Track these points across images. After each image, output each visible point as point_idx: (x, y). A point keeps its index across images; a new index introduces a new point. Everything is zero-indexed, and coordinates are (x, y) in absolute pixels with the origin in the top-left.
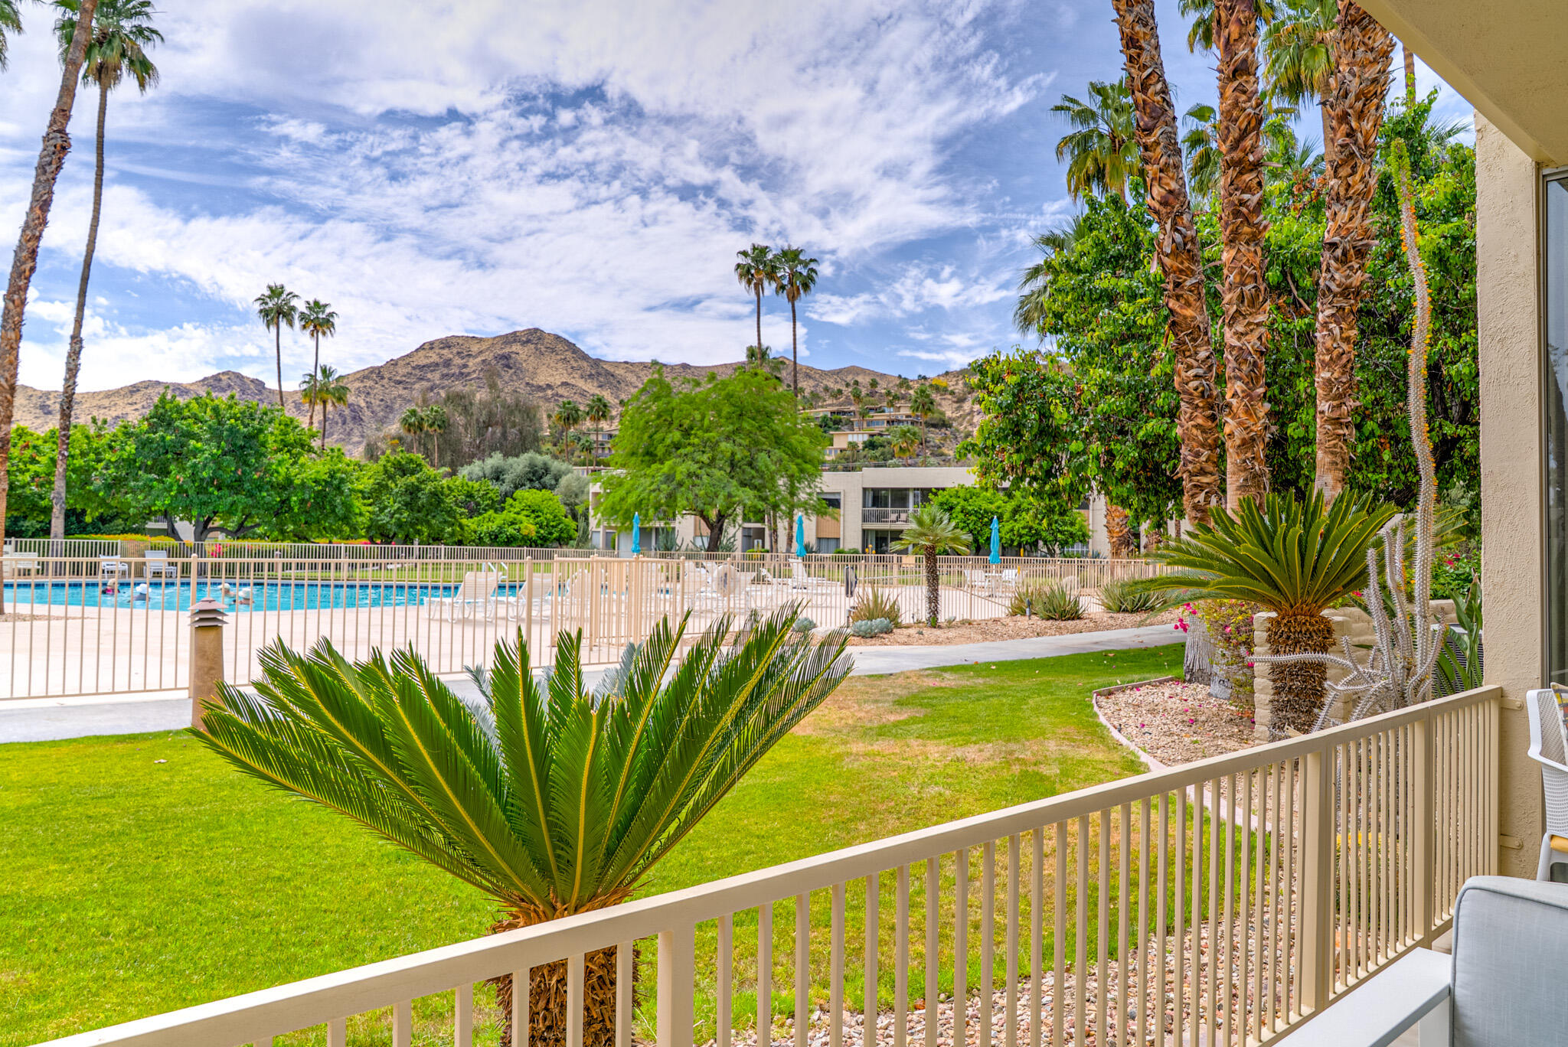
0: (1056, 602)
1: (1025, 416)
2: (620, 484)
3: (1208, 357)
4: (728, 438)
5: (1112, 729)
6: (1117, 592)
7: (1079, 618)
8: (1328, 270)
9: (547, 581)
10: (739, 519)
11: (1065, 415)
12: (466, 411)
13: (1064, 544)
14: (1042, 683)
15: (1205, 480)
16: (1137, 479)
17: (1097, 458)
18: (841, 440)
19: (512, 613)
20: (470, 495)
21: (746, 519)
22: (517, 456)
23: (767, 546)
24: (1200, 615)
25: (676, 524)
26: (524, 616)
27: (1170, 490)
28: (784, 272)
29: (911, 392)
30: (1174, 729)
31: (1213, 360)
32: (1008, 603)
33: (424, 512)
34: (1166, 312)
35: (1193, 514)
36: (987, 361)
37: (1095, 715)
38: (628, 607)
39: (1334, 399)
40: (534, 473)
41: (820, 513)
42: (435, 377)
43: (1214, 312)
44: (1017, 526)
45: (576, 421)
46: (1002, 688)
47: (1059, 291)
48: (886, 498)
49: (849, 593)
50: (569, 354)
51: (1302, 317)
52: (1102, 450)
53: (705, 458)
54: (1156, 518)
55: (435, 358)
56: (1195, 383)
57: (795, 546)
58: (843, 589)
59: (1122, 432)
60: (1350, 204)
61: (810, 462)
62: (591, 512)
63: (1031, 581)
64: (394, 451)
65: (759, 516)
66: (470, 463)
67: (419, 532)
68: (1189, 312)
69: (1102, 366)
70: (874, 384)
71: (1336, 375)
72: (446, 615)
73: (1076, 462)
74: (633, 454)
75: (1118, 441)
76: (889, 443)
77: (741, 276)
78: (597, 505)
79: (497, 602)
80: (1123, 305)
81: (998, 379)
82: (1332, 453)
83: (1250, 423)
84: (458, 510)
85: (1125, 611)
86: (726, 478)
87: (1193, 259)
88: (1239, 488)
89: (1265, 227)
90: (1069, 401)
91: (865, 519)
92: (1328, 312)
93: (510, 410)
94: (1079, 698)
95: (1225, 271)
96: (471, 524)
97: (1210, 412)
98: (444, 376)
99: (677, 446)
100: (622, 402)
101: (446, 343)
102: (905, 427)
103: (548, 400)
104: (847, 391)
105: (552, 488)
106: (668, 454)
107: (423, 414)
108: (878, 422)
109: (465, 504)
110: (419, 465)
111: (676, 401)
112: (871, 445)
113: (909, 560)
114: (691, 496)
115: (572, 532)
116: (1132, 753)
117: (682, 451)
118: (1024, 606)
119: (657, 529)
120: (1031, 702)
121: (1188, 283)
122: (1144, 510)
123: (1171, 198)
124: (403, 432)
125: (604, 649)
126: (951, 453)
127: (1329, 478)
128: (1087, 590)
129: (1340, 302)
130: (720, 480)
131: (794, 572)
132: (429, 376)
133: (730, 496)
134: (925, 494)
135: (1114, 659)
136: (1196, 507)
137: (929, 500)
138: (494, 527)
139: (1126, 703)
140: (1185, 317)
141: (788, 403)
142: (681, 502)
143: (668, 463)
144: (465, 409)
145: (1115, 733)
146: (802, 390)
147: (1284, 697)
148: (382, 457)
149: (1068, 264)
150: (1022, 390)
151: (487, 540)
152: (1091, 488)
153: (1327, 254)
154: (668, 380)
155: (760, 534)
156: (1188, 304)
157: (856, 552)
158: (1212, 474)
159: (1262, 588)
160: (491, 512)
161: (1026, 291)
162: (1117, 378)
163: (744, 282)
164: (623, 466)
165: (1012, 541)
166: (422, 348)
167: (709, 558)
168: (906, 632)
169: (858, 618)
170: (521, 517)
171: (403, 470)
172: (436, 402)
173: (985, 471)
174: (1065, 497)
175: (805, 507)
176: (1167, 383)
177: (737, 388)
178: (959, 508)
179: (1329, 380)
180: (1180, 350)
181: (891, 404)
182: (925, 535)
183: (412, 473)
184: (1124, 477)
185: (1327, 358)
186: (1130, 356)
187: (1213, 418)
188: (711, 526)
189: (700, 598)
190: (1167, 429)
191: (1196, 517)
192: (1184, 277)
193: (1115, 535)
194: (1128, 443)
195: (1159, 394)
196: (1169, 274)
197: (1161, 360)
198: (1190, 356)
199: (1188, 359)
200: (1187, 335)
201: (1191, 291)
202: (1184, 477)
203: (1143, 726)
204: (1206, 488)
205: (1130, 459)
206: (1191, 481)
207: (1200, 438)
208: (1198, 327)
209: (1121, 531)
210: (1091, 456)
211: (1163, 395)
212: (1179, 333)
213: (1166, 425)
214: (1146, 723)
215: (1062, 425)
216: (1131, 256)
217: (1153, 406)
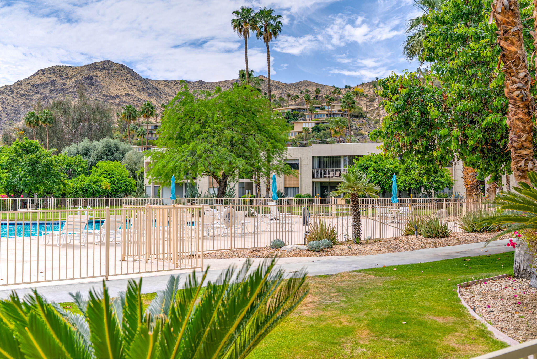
0: (433, 227)
1: (412, 113)
2: (163, 157)
3: (525, 76)
4: (229, 128)
5: (470, 309)
6: (471, 220)
7: (448, 236)
9: (119, 219)
10: (237, 178)
11: (437, 113)
12: (66, 112)
13: (437, 189)
14: (425, 279)
15: (524, 152)
16: (482, 150)
17: (457, 139)
18: (299, 127)
19: (97, 239)
20: (69, 165)
21: (241, 177)
22: (98, 140)
23: (254, 193)
24: (523, 237)
25: (198, 181)
26: (105, 241)
27: (503, 156)
28: (261, 23)
29: (341, 96)
30: (509, 309)
31: (528, 78)
32: (403, 228)
33: (41, 176)
34: (499, 48)
35: (518, 173)
36: (388, 80)
37: (459, 300)
38: (169, 234)
40: (109, 151)
41: (287, 173)
42: (46, 91)
43: (529, 47)
44: (408, 178)
45: (134, 118)
46: (401, 283)
47: (432, 35)
48: (327, 162)
49: (305, 223)
50: (129, 76)
52: (460, 133)
53: (215, 140)
54: (493, 174)
55: (45, 80)
56: (518, 93)
57: (271, 193)
58: (302, 220)
59: (472, 122)
61: (280, 141)
62: (145, 174)
63: (418, 212)
64: (21, 138)
65: (248, 176)
66: (69, 145)
67: (37, 189)
68: (513, 49)
69: (459, 82)
70: (318, 91)
72: (56, 242)
73: (444, 141)
74: (170, 138)
75: (469, 128)
76: (328, 128)
77: (235, 27)
78: (149, 170)
79: (88, 233)
80: (472, 44)
81: (395, 91)
84: (62, 174)
85: (476, 231)
86: (228, 153)
87: (515, 15)
90: (439, 104)
91: (314, 176)
93: (93, 112)
94: (449, 289)
96: (70, 183)
97: (527, 110)
98: (51, 91)
99: (198, 133)
100: (163, 106)
101: (52, 70)
102: (338, 118)
103: (116, 105)
104: (302, 96)
105: (120, 160)
106: (192, 138)
107: (39, 115)
108: (321, 115)
109: (66, 171)
110: (37, 147)
111: (196, 105)
112: (317, 129)
113: (342, 202)
114: (207, 164)
115: (133, 187)
116: (482, 325)
117: (200, 136)
118: (413, 229)
119: (186, 184)
120: (419, 292)
121: (512, 31)
122: (486, 169)
124: (26, 127)
125: (155, 262)
126: (366, 133)
128: (452, 218)
130: (224, 154)
131: (271, 210)
132: (42, 91)
133: (230, 163)
134: (351, 159)
135: (470, 263)
136: (519, 169)
137: (353, 163)
138: (84, 184)
139: (478, 292)
140: (511, 52)
141: (265, 105)
142: (201, 168)
143: (192, 144)
144: (65, 111)
145: (471, 312)
146: (274, 96)
148: (14, 143)
149: (437, 19)
150: (409, 97)
151: (80, 193)
152: (453, 157)
154: (191, 92)
155: (249, 186)
156: (512, 44)
157: (309, 196)
158: (529, 148)
160: (83, 175)
161: (411, 33)
162: (469, 89)
163: (237, 31)
164: (165, 145)
165: (405, 187)
166: (37, 73)
167: (218, 202)
168: (340, 247)
169: (312, 239)
170: (102, 178)
171: (27, 150)
172: (47, 107)
173: (387, 148)
174: (438, 163)
175: (277, 169)
176: (499, 92)
177: (234, 97)
178: (371, 168)
180: (507, 72)
181: (329, 104)
182: (351, 187)
183: (33, 152)
184: (474, 150)
186: (476, 75)
187: (529, 114)
188: (219, 183)
189: (213, 228)
190: (500, 120)
191: (519, 176)
192: (510, 27)
193: (468, 183)
194: (476, 129)
195: (495, 98)
196: (501, 25)
197: (496, 77)
198: (514, 76)
199: (513, 78)
200: (512, 63)
201: (514, 35)
202: (512, 150)
203: (489, 306)
204: (525, 157)
205: (477, 139)
206: (516, 153)
207: (521, 126)
208: (519, 57)
209: (473, 181)
210: (453, 138)
211: (497, 99)
212: (507, 61)
213: (500, 118)
214: (491, 305)
215: (435, 119)
216: (476, 13)
217: (491, 106)
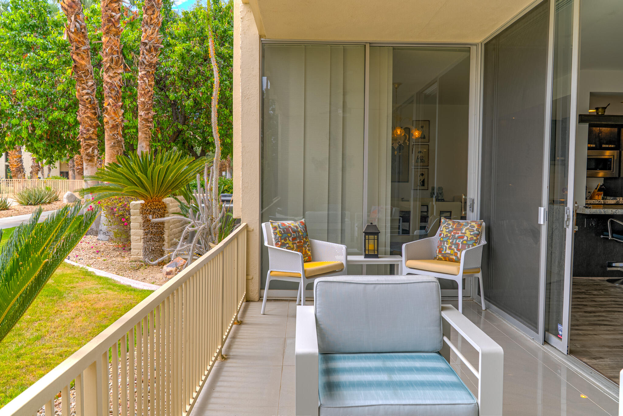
3: (92, 85)
6: (26, 195)
7: (8, 209)
8: (143, 54)
15: (92, 142)
17: (27, 128)
30: (92, 256)
31: (95, 87)
35: (87, 158)
39: (146, 111)
51: (128, 73)
52: (29, 124)
56: (87, 97)
59: (40, 116)
60: (152, 27)
68: (83, 62)
71: (146, 100)
82: (145, 133)
83: (116, 118)
85: (31, 204)
87: (85, 37)
88: (112, 147)
89: (122, 30)
90: (8, 97)
92: (143, 72)
95: (104, 46)
97: (93, 111)
116: (83, 268)
121: (82, 48)
123: (74, 5)
127: (144, 144)
129: (148, 69)
136: (88, 155)
140: (81, 65)
147: (149, 236)
153: (143, 47)
156: (83, 58)
158: (95, 140)
159: (140, 190)
162: (37, 88)
179: (144, 102)
180: (79, 80)
184: (41, 138)
185: (143, 92)
187: (95, 114)
190: (64, 117)
191: (88, 159)
192: (81, 45)
193: (14, 167)
194: (42, 122)
195: (60, 99)
196: (73, 42)
197: (63, 83)
198: (84, 83)
199: (83, 85)
200: (83, 73)
201: (84, 53)
202: (82, 140)
203: (77, 256)
204: (92, 146)
205: (44, 129)
206: (85, 142)
207: (90, 123)
208: (88, 70)
209: (18, 165)
210: (23, 127)
211: (62, 99)
212: (78, 72)
213: (64, 115)
214: (77, 254)
215: (6, 110)
216: (41, 27)
217: (56, 104)
